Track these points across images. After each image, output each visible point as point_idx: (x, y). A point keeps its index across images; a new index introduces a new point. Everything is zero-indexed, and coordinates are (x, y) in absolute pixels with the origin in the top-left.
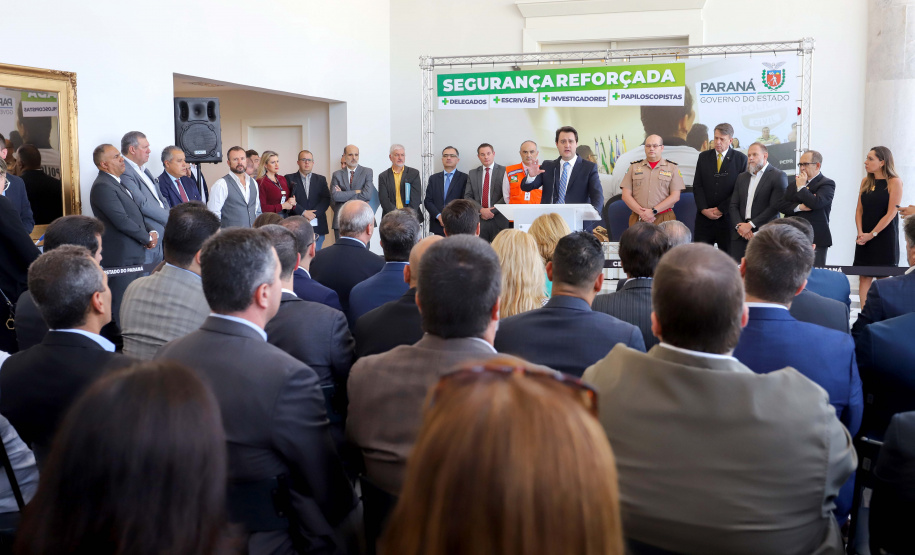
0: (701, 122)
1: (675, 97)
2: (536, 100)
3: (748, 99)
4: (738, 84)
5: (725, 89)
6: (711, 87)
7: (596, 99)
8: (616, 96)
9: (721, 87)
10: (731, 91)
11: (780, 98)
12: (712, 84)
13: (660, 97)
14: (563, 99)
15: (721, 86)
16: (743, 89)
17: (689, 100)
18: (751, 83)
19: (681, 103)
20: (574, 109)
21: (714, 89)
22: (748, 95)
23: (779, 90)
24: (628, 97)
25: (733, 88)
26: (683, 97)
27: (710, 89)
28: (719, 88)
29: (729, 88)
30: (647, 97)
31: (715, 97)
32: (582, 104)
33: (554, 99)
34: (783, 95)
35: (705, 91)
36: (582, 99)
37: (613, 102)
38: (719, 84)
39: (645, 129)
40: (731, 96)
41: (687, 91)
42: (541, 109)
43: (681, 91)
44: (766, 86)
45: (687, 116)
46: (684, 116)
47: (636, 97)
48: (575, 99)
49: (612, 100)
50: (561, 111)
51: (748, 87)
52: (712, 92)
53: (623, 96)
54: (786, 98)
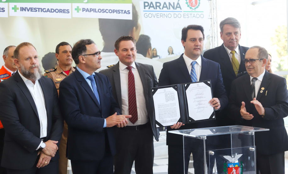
0: (146, 34)
1: (125, 12)
2: (6, 9)
3: (177, 16)
4: (170, 4)
5: (161, 7)
6: (150, 5)
7: (60, 11)
8: (77, 9)
9: (157, 6)
10: (165, 9)
11: (198, 16)
12: (152, 3)
13: (113, 11)
14: (31, 9)
15: (158, 4)
16: (173, 8)
17: (135, 15)
18: (178, 3)
19: (129, 17)
20: (41, 19)
21: (153, 7)
22: (177, 13)
23: (197, 10)
24: (87, 10)
25: (166, 7)
26: (131, 12)
27: (150, 7)
28: (156, 6)
29: (163, 7)
30: (104, 11)
31: (154, 13)
32: (48, 15)
33: (22, 9)
34: (200, 13)
35: (147, 8)
36: (48, 11)
37: (76, 14)
38: (156, 3)
39: (104, 39)
40: (165, 13)
41: (134, 7)
42: (10, 19)
43: (129, 7)
44: (188, 6)
45: (135, 28)
46: (133, 28)
47: (94, 10)
48: (42, 10)
49: (75, 12)
50: (30, 21)
51: (177, 7)
52: (152, 9)
53: (84, 10)
54: (202, 16)
